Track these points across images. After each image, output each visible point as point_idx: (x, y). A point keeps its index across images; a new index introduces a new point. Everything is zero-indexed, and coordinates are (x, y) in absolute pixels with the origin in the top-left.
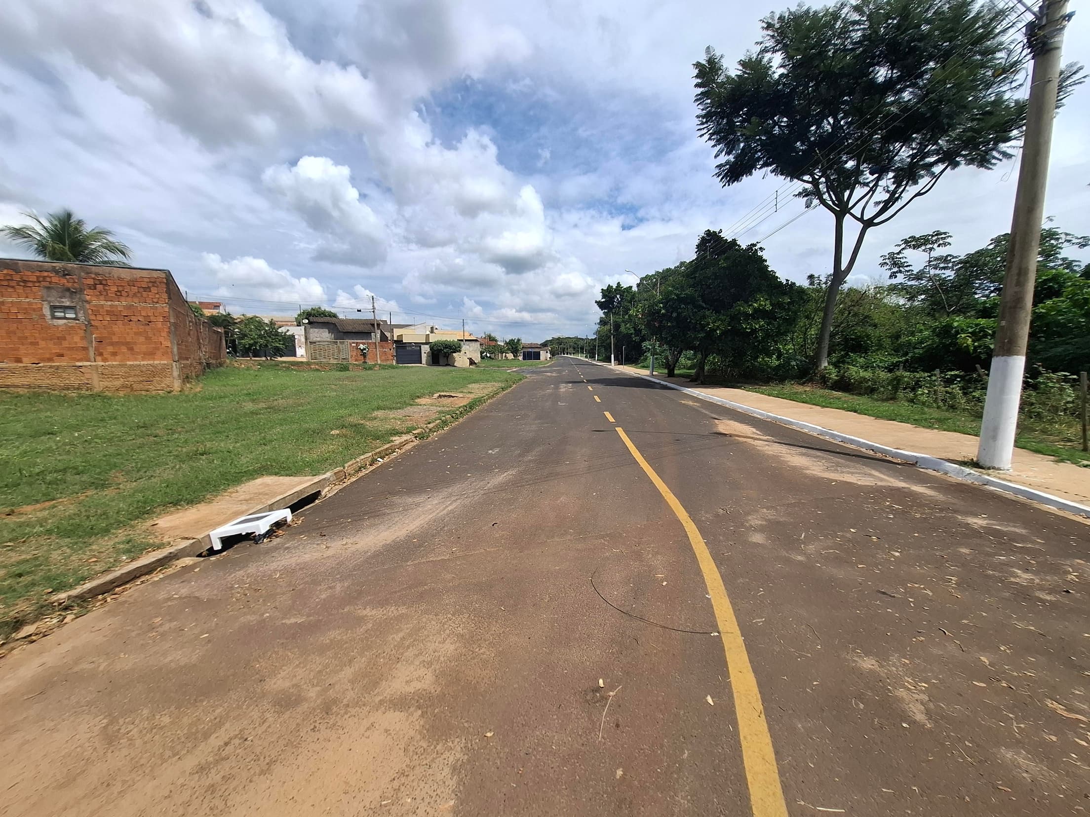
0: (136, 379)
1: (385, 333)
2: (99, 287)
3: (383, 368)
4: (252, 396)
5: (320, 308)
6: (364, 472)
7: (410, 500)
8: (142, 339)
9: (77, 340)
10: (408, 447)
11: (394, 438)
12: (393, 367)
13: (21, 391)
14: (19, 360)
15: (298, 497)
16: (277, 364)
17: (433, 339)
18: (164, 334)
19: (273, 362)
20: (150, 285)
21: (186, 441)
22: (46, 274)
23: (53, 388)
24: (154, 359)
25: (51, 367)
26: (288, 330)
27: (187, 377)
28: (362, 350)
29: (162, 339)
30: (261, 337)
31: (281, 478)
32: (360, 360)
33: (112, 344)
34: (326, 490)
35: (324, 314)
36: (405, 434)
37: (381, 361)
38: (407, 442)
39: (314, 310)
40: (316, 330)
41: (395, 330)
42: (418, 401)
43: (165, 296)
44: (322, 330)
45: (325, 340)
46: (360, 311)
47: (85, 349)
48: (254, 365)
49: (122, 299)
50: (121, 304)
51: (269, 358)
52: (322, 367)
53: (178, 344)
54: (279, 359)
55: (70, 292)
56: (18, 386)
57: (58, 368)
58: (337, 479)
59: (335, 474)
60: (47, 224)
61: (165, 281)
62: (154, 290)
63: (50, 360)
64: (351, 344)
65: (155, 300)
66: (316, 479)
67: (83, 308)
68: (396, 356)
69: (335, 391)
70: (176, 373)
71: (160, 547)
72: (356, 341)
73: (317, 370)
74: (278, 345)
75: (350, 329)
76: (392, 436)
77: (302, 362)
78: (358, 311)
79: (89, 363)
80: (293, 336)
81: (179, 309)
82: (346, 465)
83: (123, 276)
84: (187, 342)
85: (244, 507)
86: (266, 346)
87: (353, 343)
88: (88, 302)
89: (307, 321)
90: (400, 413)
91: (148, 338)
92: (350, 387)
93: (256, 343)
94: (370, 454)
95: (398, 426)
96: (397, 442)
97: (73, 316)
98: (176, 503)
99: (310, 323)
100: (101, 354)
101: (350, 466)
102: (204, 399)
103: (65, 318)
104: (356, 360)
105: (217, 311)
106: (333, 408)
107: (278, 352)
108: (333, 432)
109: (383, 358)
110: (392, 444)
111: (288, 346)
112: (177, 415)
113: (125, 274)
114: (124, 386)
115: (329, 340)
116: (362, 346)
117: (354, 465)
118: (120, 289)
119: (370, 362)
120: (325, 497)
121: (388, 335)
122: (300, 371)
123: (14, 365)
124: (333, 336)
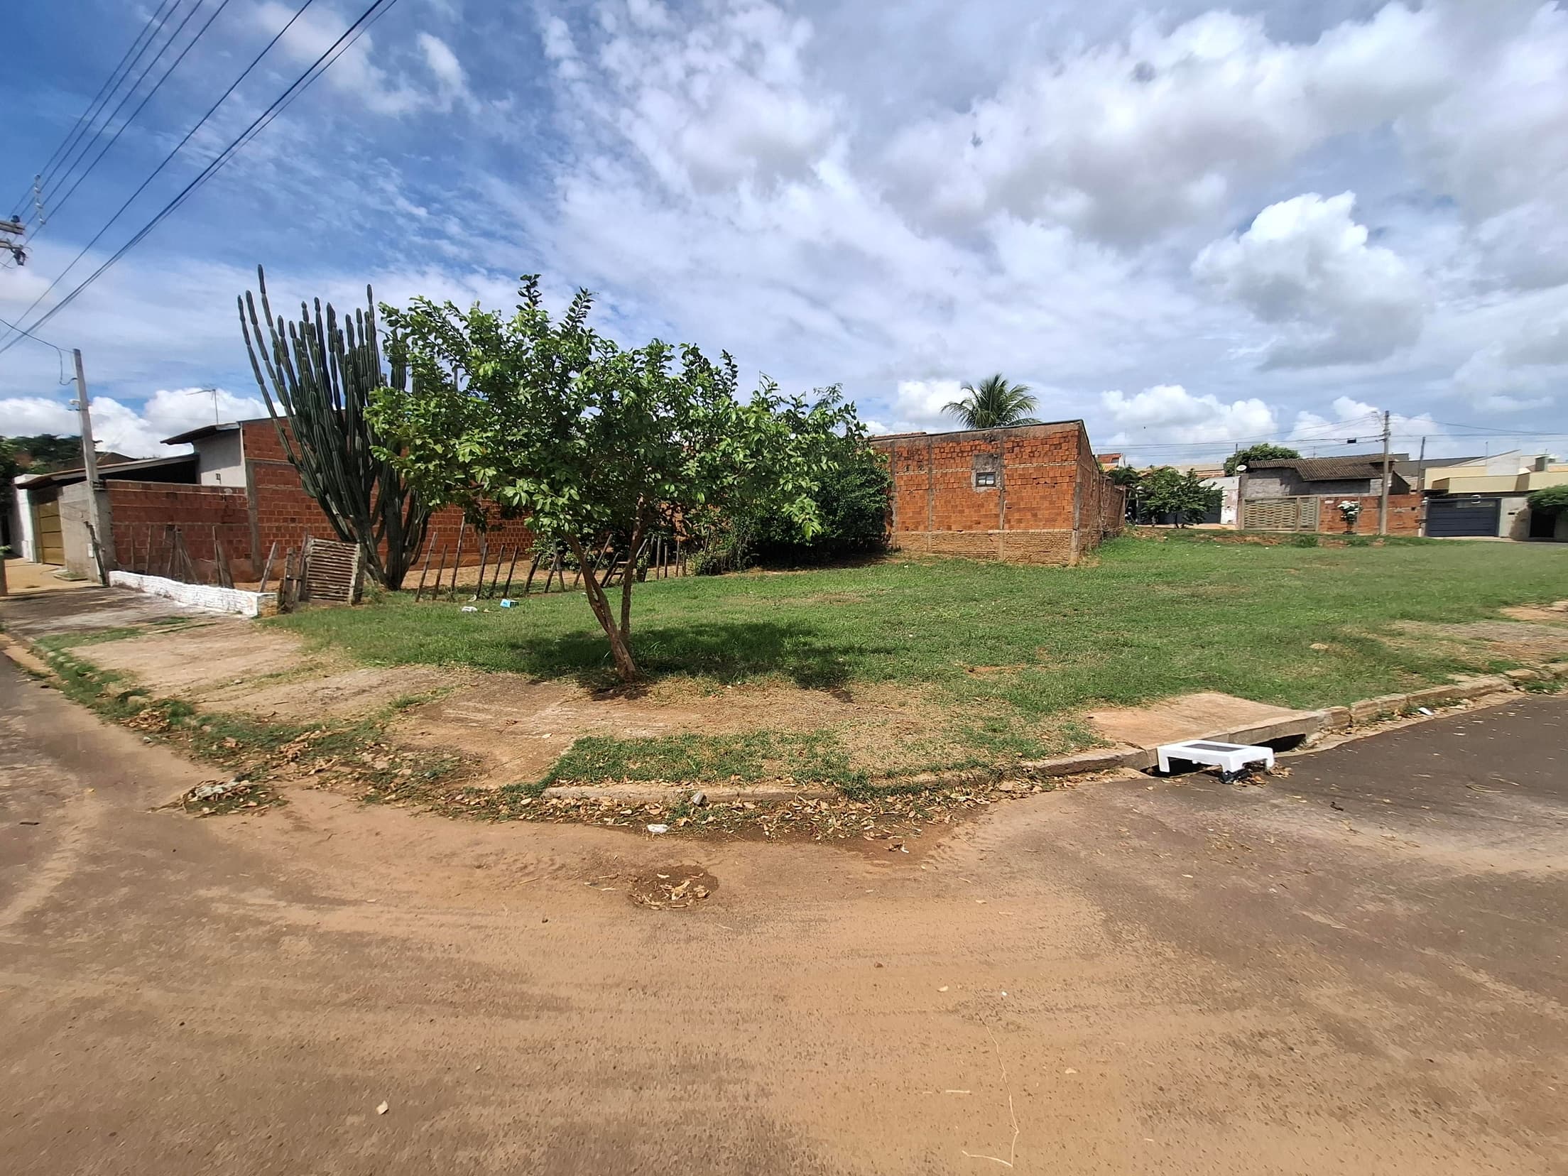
0: (1035, 549)
1: (1404, 478)
2: (1016, 449)
3: (1391, 544)
4: (1166, 577)
5: (1266, 445)
6: (1387, 726)
7: (1538, 808)
8: (1046, 504)
9: (992, 507)
10: (1496, 700)
11: (1458, 677)
12: (1418, 542)
13: (949, 557)
14: (949, 528)
15: (1271, 735)
16: (1192, 534)
17: (1538, 483)
18: (1068, 497)
19: (1187, 531)
20: (1062, 440)
21: (1099, 627)
22: (977, 442)
23: (968, 555)
24: (1054, 527)
25: (970, 534)
26: (1214, 484)
27: (1084, 549)
28: (1346, 511)
29: (1065, 503)
30: (1173, 495)
31: (1237, 699)
32: (1339, 529)
33: (1019, 510)
34: (1315, 736)
35: (1273, 454)
36: (1485, 673)
37: (1389, 529)
38: (1489, 690)
39: (1256, 449)
40: (1259, 481)
41: (1428, 471)
42: (1507, 611)
43: (1075, 451)
44: (1269, 480)
45: (1272, 496)
46: (1354, 441)
47: (997, 516)
48: (1159, 535)
49: (1034, 460)
50: (1031, 466)
51: (1180, 525)
52: (1266, 539)
53: (1081, 509)
54: (1196, 526)
55: (993, 458)
56: (945, 553)
57: (975, 535)
58: (1335, 724)
59: (1334, 714)
60: (978, 392)
61: (1077, 433)
62: (1064, 446)
63: (970, 527)
64: (1323, 501)
65: (1064, 458)
66: (1301, 715)
67: (1001, 474)
68: (1425, 521)
69: (1299, 578)
70: (1074, 544)
71: (1105, 745)
72: (1335, 495)
73: (1257, 544)
74: (1197, 507)
75: (1324, 474)
76: (1451, 672)
77: (1231, 532)
78: (1350, 442)
79: (997, 531)
80: (1220, 492)
81: (1086, 466)
82: (1355, 705)
83: (1038, 434)
84: (1088, 505)
85: (1194, 727)
86: (1179, 508)
87: (1329, 499)
88: (1005, 467)
89: (1244, 467)
90: (1464, 631)
91: (1052, 503)
92: (1328, 573)
93: (1166, 504)
94: (1403, 696)
95: (1462, 652)
96: (1466, 686)
97: (992, 482)
98: (1108, 699)
99: (1249, 470)
100: (1009, 521)
101: (1360, 708)
102: (1105, 577)
103: (986, 485)
104: (1331, 529)
105: (1116, 464)
106: (1302, 606)
107: (1196, 517)
108: (1315, 646)
109: (1394, 524)
110: (1454, 687)
111: (1211, 505)
112: (1079, 593)
113: (1040, 432)
114: (1023, 557)
115: (1279, 495)
116: (1346, 504)
117: (1369, 709)
118: (1034, 449)
119: (1361, 532)
120: (1312, 747)
121: (1412, 482)
122: (1228, 545)
123: (945, 532)
124: (1288, 489)
